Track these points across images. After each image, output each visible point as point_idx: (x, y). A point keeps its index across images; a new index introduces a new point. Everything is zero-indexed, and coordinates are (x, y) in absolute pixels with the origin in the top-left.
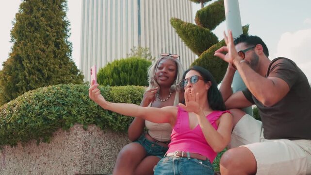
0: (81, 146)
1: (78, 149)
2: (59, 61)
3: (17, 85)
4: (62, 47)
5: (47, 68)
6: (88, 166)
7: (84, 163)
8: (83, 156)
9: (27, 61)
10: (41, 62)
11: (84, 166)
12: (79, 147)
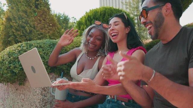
0: (40, 91)
1: (38, 94)
2: (39, 18)
3: (9, 39)
4: (41, 7)
5: (28, 25)
6: (47, 106)
7: (43, 105)
8: (42, 99)
9: (14, 21)
10: (24, 21)
11: (44, 106)
12: (38, 93)
